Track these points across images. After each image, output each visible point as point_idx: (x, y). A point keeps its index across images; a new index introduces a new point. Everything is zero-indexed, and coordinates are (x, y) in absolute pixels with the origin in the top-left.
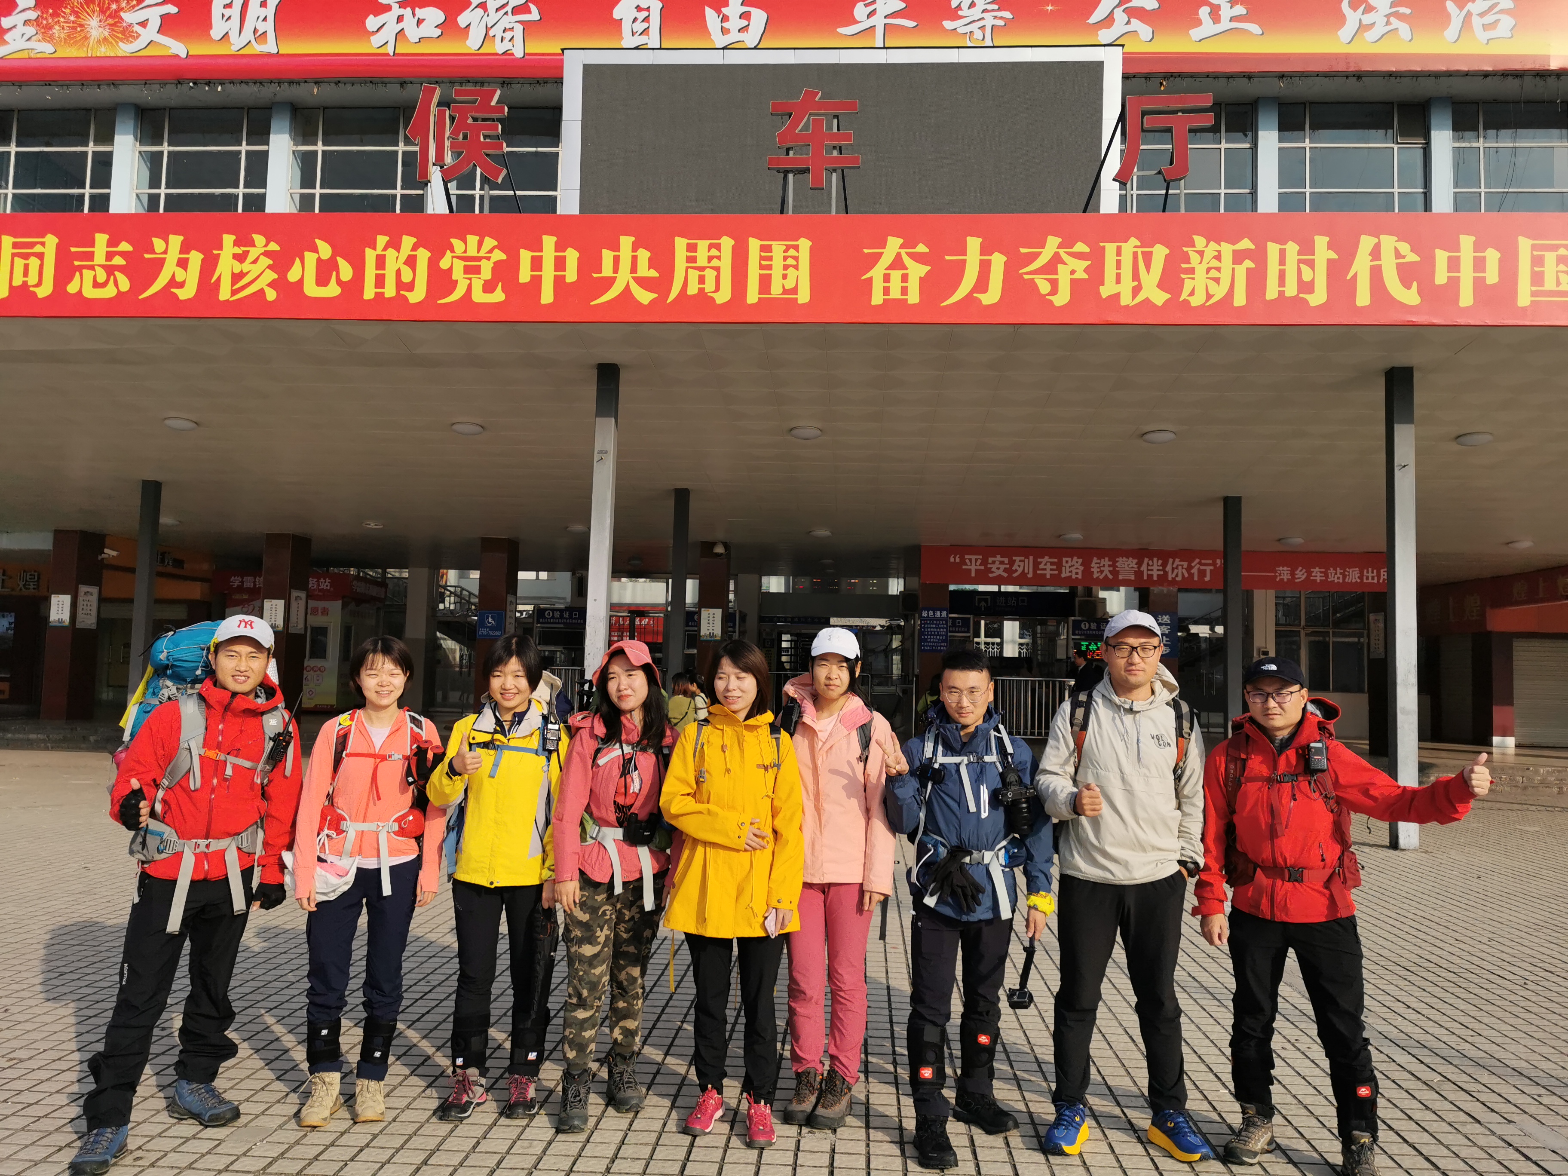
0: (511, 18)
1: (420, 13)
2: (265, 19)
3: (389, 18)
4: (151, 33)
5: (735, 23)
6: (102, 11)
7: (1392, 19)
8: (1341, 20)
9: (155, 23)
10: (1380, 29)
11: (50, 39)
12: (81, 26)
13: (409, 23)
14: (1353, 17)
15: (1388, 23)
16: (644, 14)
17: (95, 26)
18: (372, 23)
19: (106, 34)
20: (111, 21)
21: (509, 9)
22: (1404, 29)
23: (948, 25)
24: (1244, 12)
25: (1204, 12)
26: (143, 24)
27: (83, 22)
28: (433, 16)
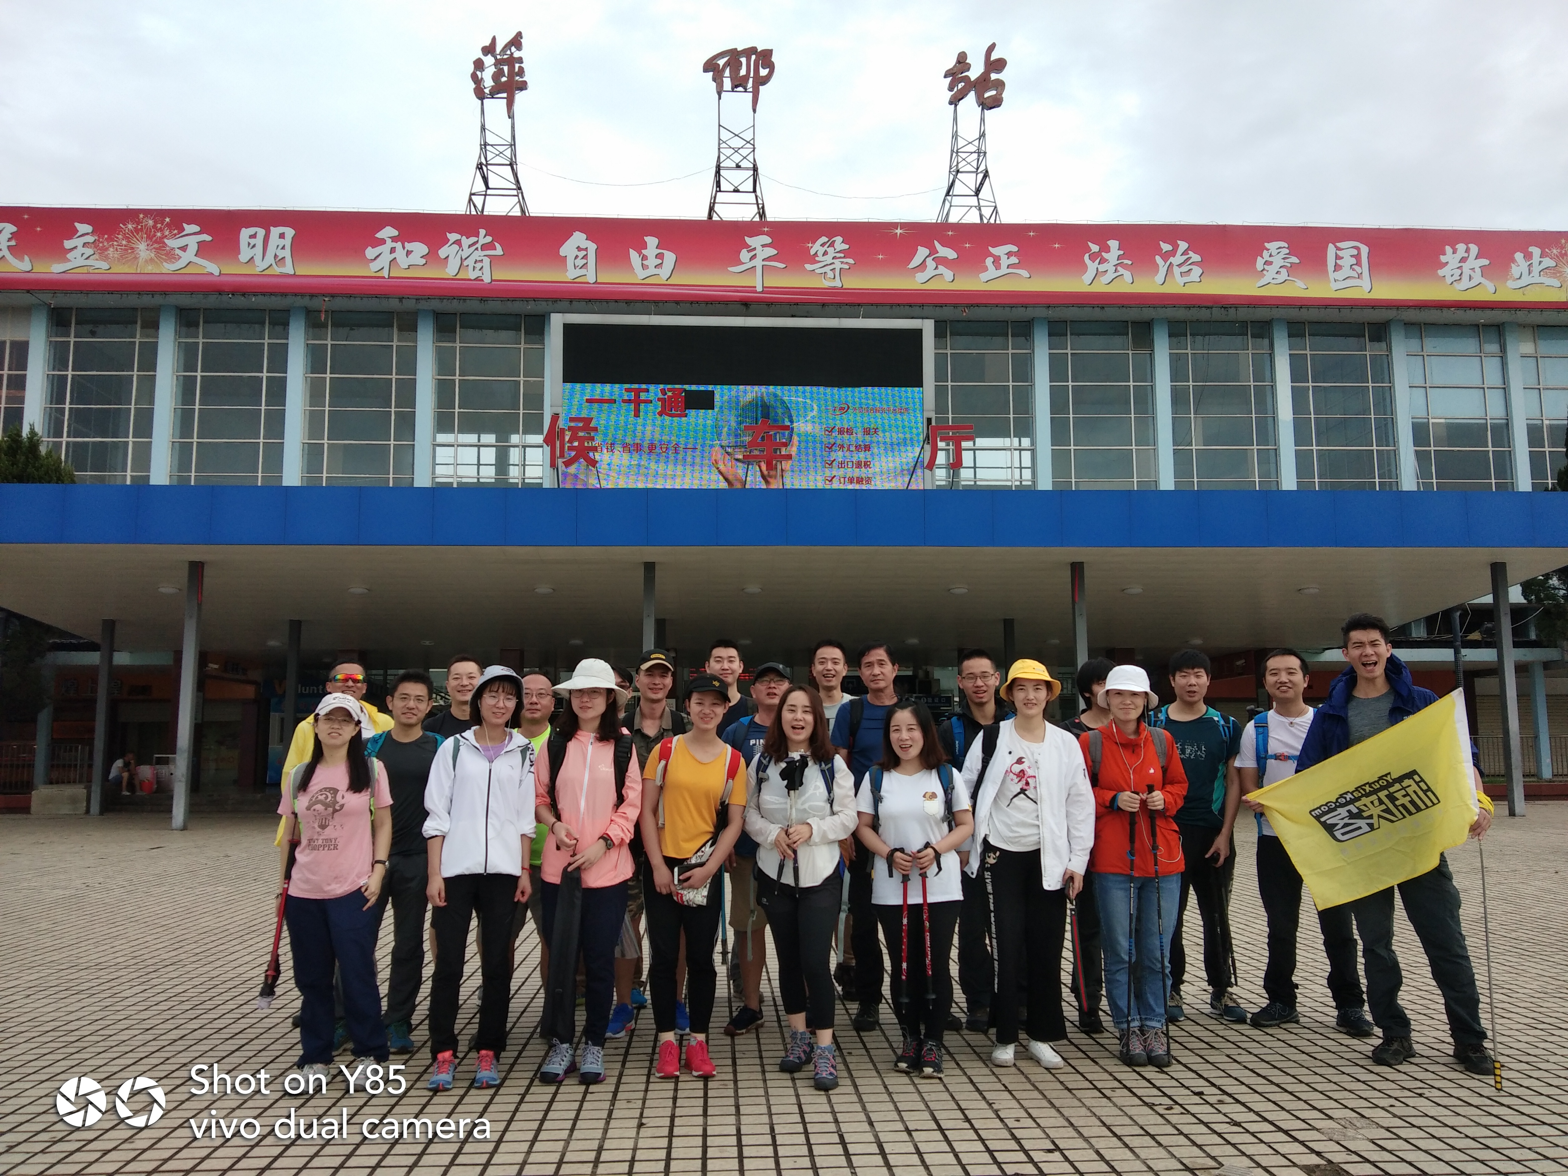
0: (480, 253)
1: (409, 246)
2: (283, 248)
3: (385, 249)
4: (190, 255)
6: (149, 238)
7: (1119, 268)
8: (1085, 268)
9: (193, 248)
10: (1110, 275)
11: (106, 258)
12: (133, 248)
13: (400, 254)
14: (1092, 267)
15: (1116, 271)
16: (583, 253)
17: (143, 249)
18: (370, 252)
19: (153, 255)
20: (156, 246)
21: (479, 245)
22: (1127, 275)
23: (808, 267)
24: (1017, 261)
25: (989, 261)
26: (184, 248)
27: (133, 246)
28: (419, 249)
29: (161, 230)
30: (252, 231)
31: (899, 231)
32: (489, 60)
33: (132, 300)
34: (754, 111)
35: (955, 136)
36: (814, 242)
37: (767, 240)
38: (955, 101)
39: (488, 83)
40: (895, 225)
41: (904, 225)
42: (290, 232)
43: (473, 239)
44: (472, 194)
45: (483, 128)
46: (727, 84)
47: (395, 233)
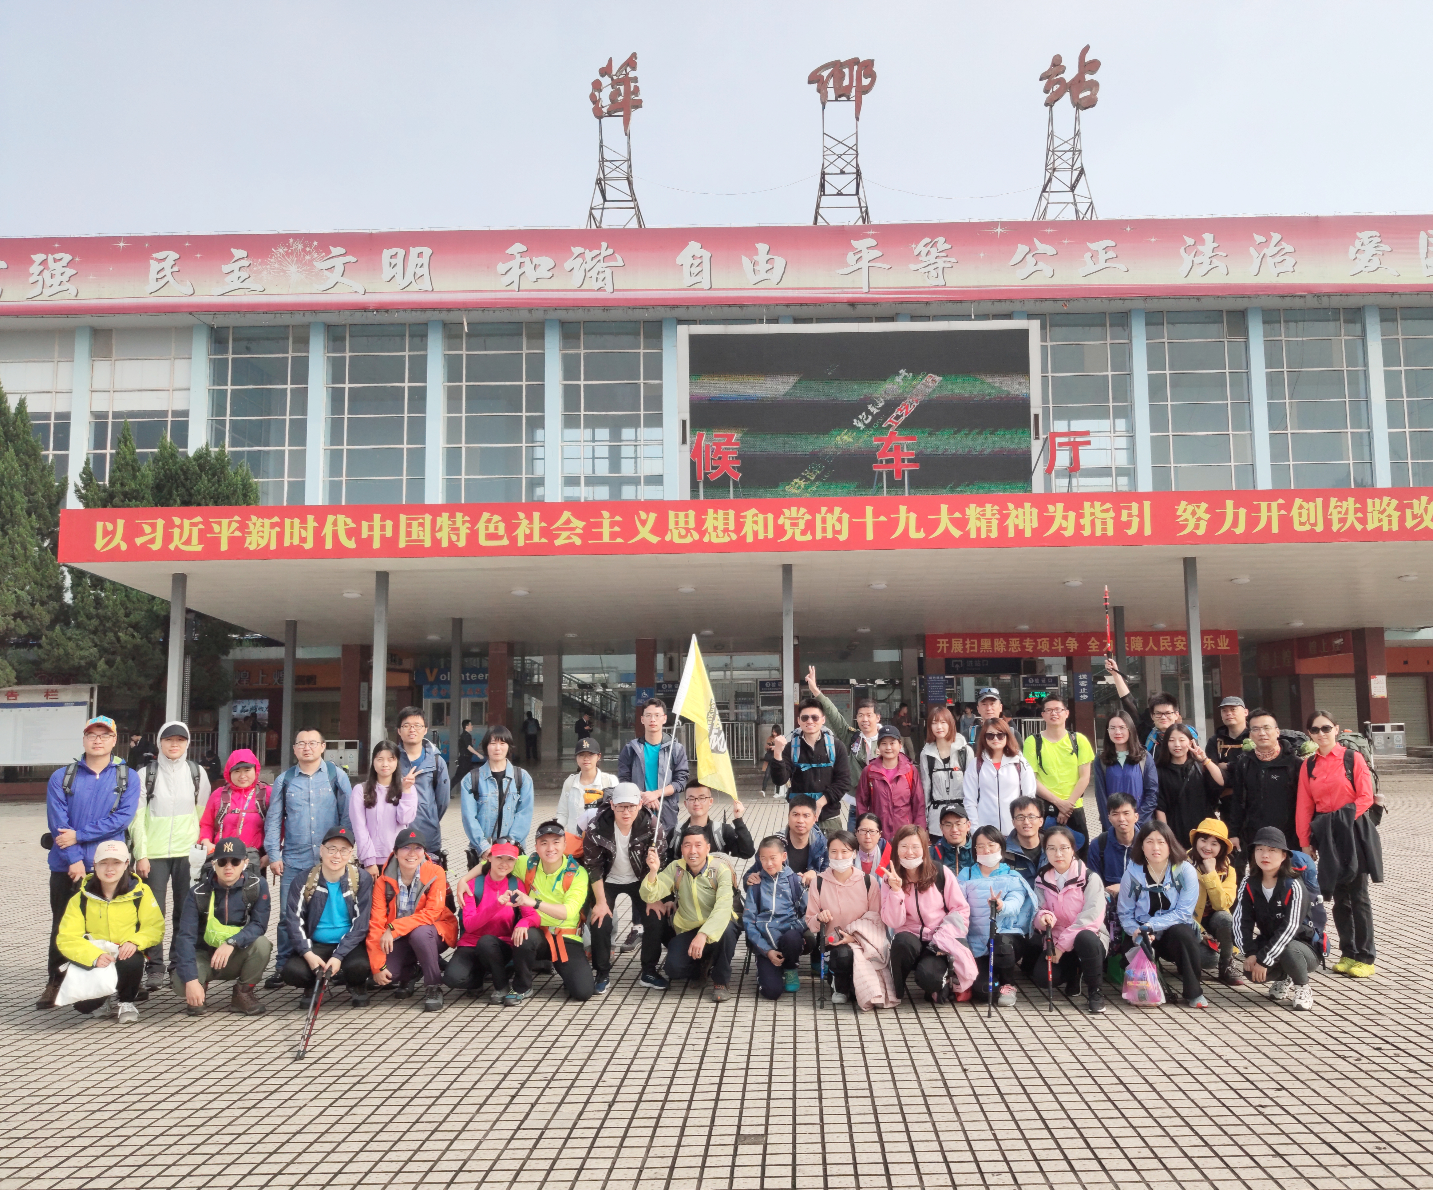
0: (601, 264)
1: (536, 260)
2: (422, 266)
3: (515, 263)
4: (335, 276)
5: (763, 267)
6: (299, 260)
7: (1214, 260)
8: (1180, 260)
9: (339, 269)
10: (1206, 267)
11: (260, 281)
12: (284, 271)
13: (528, 267)
14: (1187, 259)
15: (1210, 263)
16: (699, 261)
17: (294, 271)
18: (502, 267)
19: (303, 277)
20: (306, 268)
21: (601, 257)
22: (1222, 267)
23: (912, 265)
24: (1114, 255)
25: (1087, 256)
26: (331, 269)
27: (285, 268)
28: (546, 262)
29: (309, 253)
30: (393, 251)
31: (999, 230)
32: (606, 81)
33: (286, 319)
34: (857, 119)
35: (1051, 135)
36: (917, 243)
37: (872, 242)
38: (1050, 103)
39: (605, 101)
40: (995, 224)
41: (1004, 224)
42: (427, 251)
43: (596, 252)
44: (592, 208)
45: (601, 146)
46: (831, 94)
47: (524, 248)
